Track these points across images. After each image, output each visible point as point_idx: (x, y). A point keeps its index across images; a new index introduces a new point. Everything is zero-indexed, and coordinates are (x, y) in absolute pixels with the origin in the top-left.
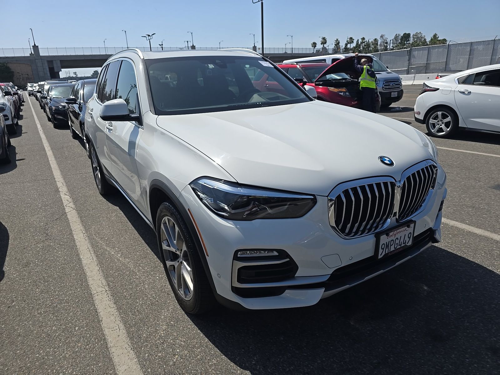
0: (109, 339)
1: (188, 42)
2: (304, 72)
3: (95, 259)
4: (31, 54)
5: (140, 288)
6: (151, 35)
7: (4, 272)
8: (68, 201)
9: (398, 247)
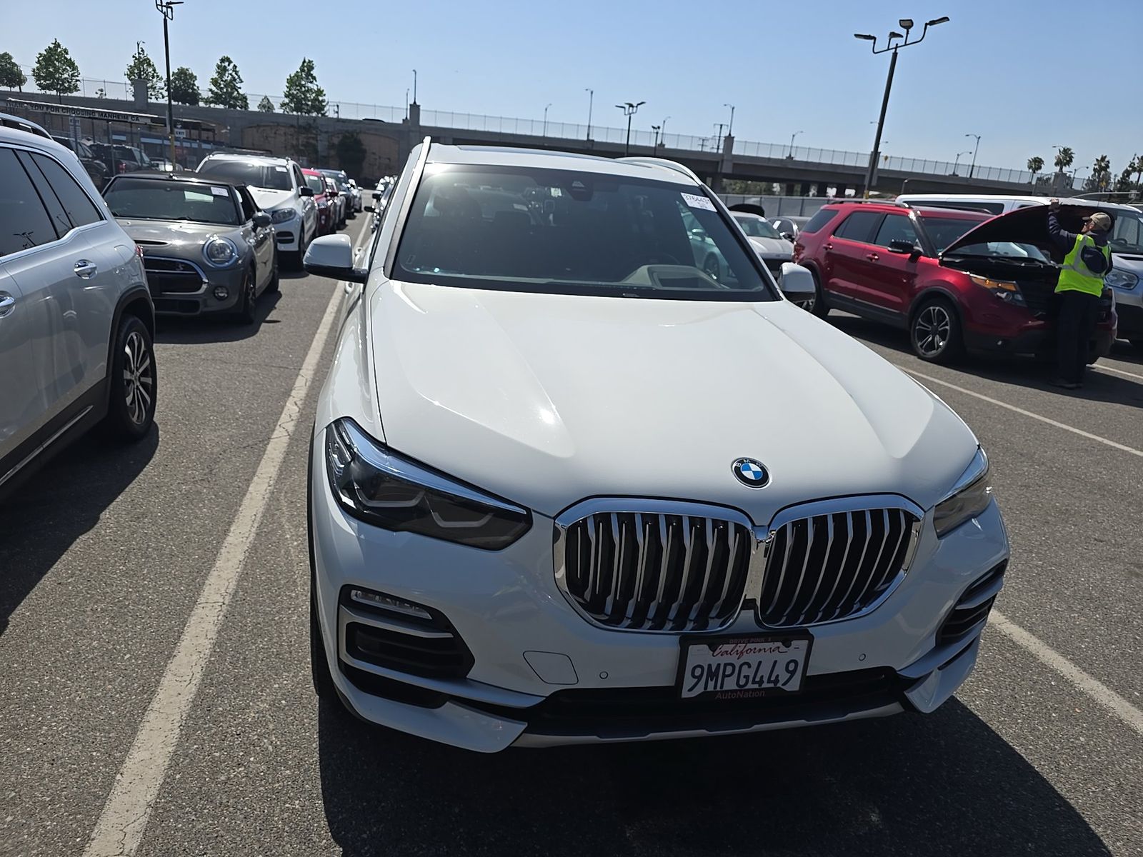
0: (161, 695)
1: (723, 127)
2: (922, 228)
3: (251, 539)
4: (405, 120)
5: (280, 618)
6: (635, 105)
7: (98, 518)
8: (290, 416)
9: (750, 686)
